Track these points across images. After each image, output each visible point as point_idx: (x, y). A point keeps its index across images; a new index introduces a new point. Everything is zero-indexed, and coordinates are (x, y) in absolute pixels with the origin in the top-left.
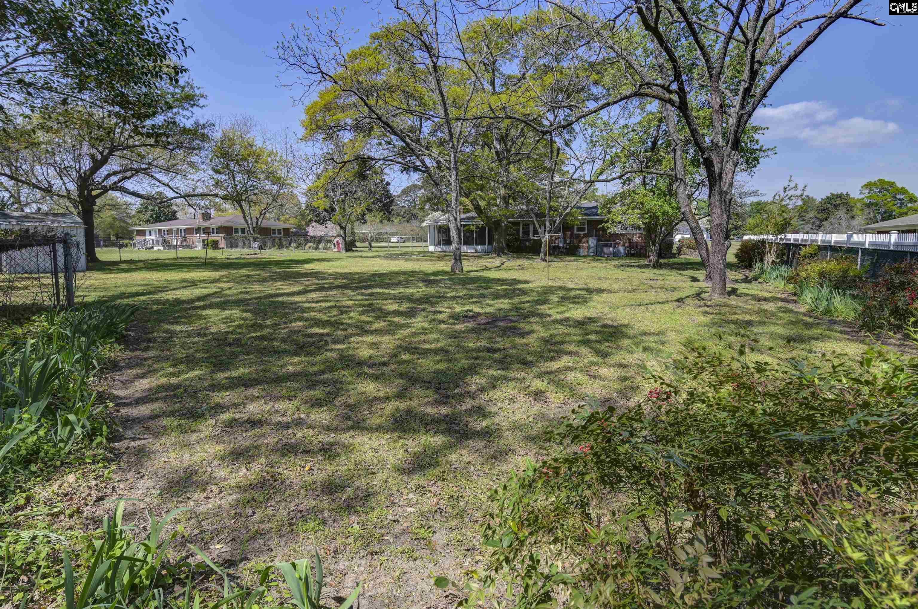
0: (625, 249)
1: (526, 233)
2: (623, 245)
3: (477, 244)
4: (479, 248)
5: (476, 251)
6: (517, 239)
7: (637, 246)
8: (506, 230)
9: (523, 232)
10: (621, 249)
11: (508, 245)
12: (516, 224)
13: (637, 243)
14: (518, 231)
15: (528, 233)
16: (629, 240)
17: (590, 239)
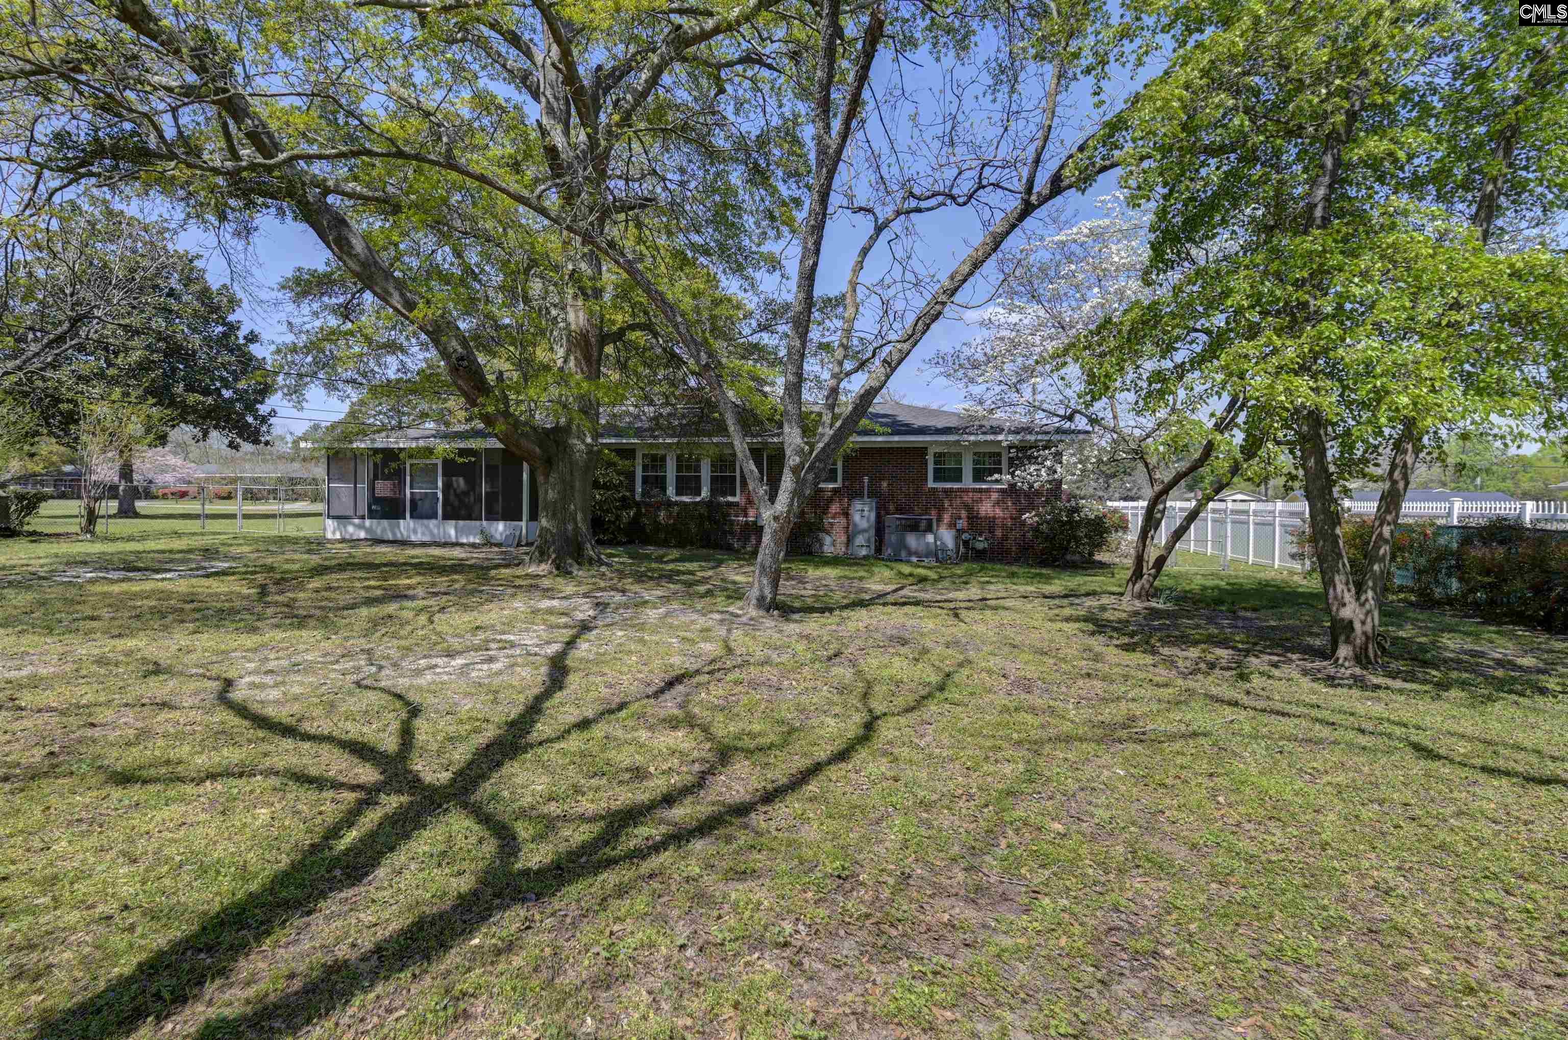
0: (957, 538)
1: (656, 482)
2: (952, 525)
3: (492, 516)
4: (500, 529)
5: (489, 542)
6: (626, 503)
7: (991, 531)
8: (588, 468)
9: (645, 480)
10: (947, 537)
11: (597, 524)
12: (627, 453)
13: (991, 522)
14: (631, 476)
15: (661, 483)
16: (969, 508)
17: (857, 505)
